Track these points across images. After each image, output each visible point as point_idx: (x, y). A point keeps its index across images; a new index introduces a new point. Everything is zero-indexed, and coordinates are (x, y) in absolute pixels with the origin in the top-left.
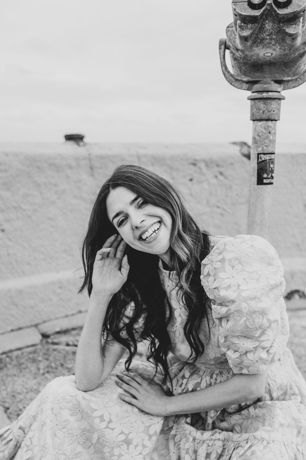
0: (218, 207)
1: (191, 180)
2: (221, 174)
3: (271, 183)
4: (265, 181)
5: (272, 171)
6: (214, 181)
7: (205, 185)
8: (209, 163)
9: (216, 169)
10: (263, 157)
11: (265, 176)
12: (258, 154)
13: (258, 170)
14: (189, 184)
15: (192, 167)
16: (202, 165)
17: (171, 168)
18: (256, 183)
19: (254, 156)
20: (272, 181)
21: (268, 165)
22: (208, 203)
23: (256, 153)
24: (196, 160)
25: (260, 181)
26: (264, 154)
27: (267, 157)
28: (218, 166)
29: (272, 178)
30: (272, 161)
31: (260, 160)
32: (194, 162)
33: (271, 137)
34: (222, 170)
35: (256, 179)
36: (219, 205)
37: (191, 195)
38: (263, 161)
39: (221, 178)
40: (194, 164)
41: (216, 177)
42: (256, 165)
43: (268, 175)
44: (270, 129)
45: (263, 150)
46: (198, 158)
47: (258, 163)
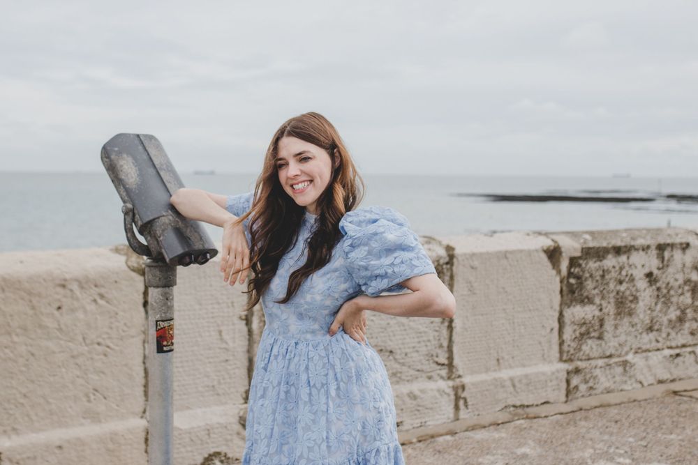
0: (99, 344)
1: (59, 308)
2: (102, 296)
3: (171, 350)
4: (165, 349)
5: (172, 337)
6: (92, 307)
7: (81, 315)
8: (84, 283)
9: (94, 291)
10: (162, 324)
11: (165, 343)
12: (157, 321)
13: (157, 338)
14: (56, 313)
15: (60, 290)
16: (75, 287)
17: (30, 294)
18: (156, 351)
19: (152, 323)
20: (172, 347)
21: (167, 332)
22: (84, 339)
23: (155, 320)
24: (65, 280)
25: (160, 349)
26: (163, 321)
27: (166, 324)
28: (96, 286)
29: (172, 344)
30: (171, 327)
31: (159, 327)
32: (63, 282)
33: (169, 304)
34: (103, 291)
35: (156, 347)
36: (100, 340)
37: (60, 330)
38: (162, 328)
39: (101, 302)
40: (64, 286)
41: (95, 301)
42: (155, 332)
43: (168, 342)
44: (168, 296)
45: (161, 317)
46: (67, 276)
47: (157, 331)
